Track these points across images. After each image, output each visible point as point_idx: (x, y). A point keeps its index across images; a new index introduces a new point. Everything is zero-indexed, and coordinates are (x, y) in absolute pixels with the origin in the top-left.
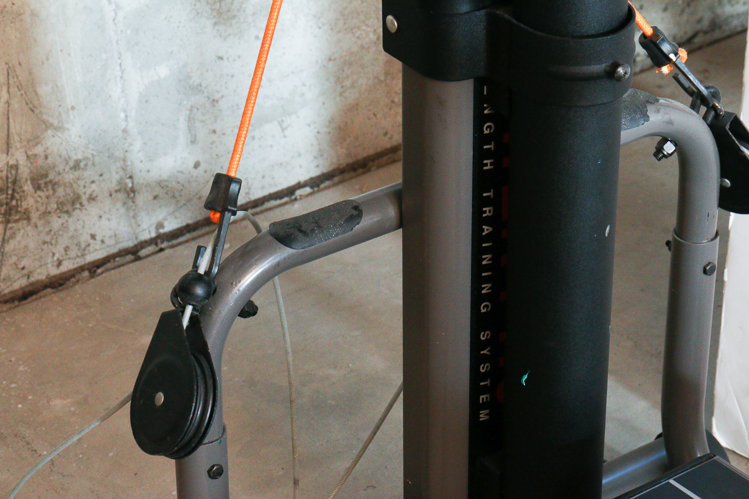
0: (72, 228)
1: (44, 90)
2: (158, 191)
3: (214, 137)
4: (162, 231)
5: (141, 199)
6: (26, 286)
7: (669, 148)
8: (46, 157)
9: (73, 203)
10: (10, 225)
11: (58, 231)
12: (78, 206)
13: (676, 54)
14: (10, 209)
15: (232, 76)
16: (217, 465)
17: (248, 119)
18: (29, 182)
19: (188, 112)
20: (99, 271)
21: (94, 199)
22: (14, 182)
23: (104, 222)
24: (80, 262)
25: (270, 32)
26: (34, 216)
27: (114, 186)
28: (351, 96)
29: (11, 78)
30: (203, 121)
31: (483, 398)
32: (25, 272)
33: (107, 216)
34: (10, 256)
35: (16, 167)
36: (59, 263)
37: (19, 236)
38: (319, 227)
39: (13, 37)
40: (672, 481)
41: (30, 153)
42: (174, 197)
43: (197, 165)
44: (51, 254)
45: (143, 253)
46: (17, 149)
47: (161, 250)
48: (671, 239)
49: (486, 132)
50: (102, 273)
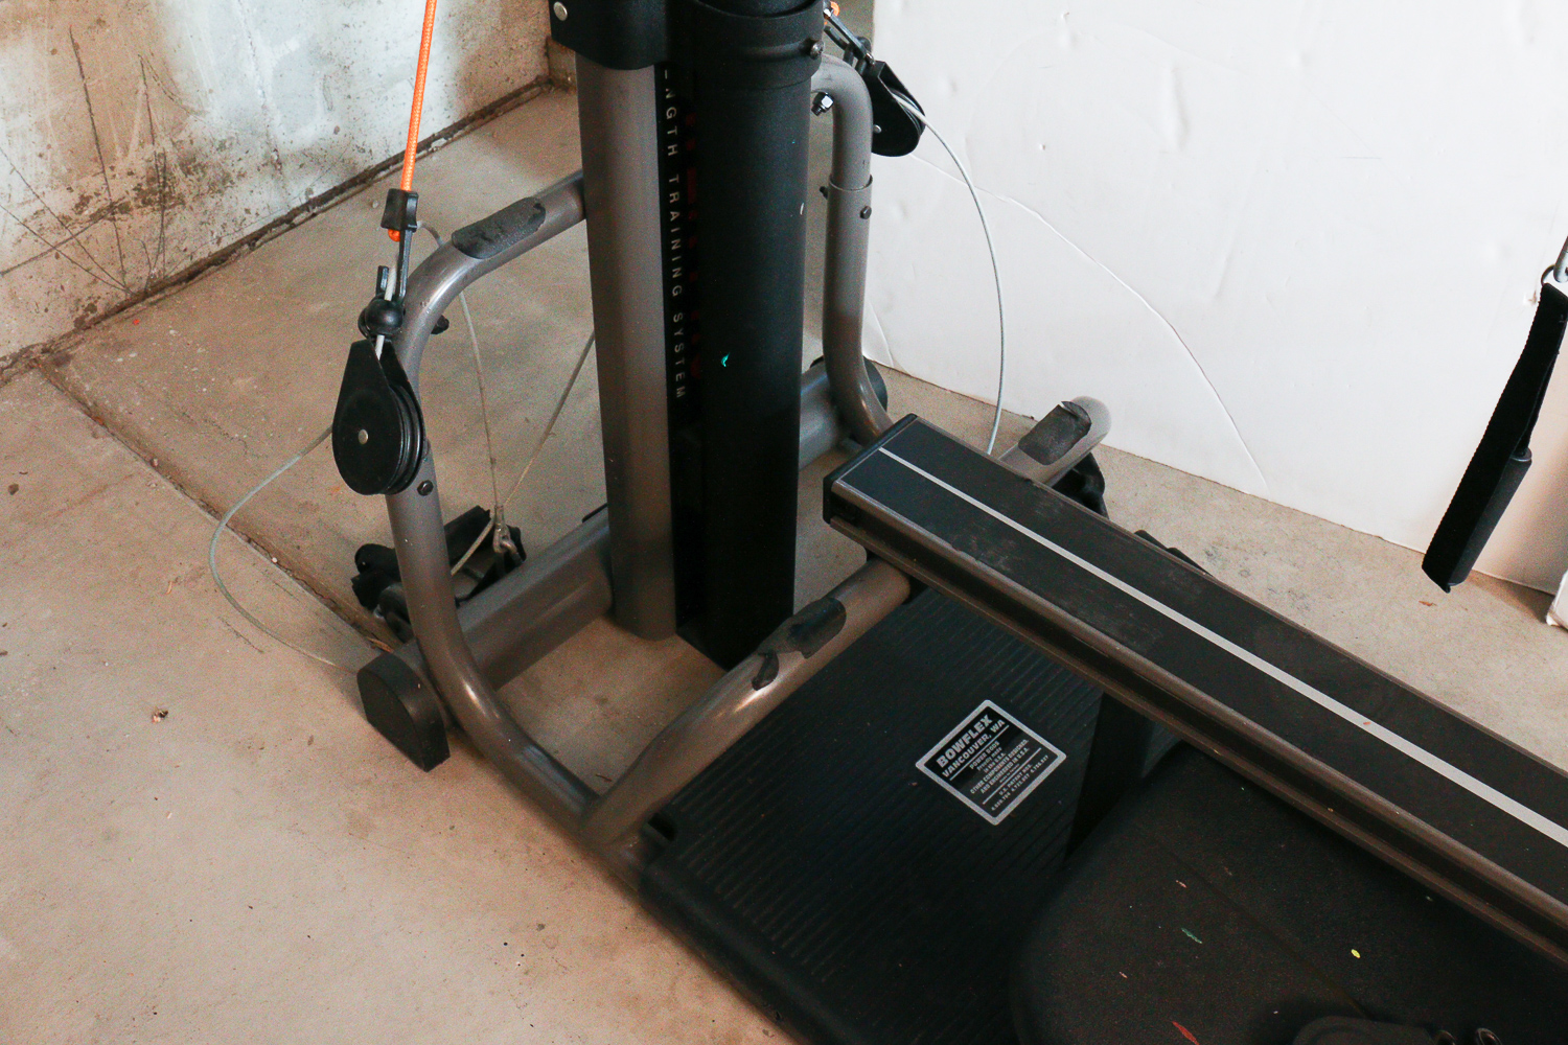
0: (226, 205)
1: (180, 77)
2: (303, 160)
3: (350, 102)
4: (311, 197)
5: (288, 169)
6: (191, 266)
7: (827, 102)
8: (192, 142)
9: (224, 182)
10: (166, 211)
11: (215, 209)
12: (229, 184)
13: (830, 9)
14: (164, 196)
15: (360, 42)
16: (426, 482)
17: (416, 127)
18: (178, 168)
19: (322, 82)
20: (258, 243)
21: (243, 176)
22: (164, 170)
23: (256, 196)
24: (239, 236)
25: (429, 30)
26: (189, 199)
27: (261, 160)
28: (473, 47)
29: (145, 69)
30: (337, 88)
31: (679, 376)
32: (188, 253)
33: (257, 190)
34: (172, 240)
35: (164, 155)
36: (219, 240)
37: (177, 221)
38: (502, 232)
39: (141, 28)
40: (882, 450)
41: (175, 140)
42: (319, 163)
43: (336, 131)
44: (210, 233)
45: (296, 220)
46: (162, 138)
47: (314, 215)
48: (826, 186)
49: (669, 117)
50: (262, 244)
